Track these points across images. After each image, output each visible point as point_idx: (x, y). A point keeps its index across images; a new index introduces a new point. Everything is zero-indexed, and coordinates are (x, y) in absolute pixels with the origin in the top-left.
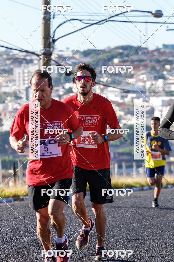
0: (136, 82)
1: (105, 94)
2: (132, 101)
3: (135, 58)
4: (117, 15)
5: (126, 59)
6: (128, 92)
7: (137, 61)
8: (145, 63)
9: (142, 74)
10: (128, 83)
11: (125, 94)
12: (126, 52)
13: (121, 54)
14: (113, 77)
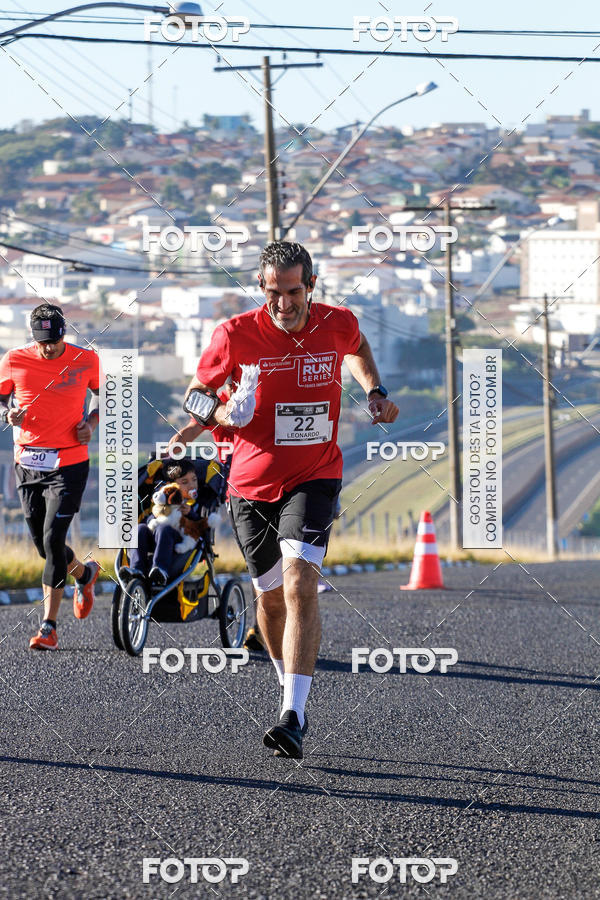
0: (116, 238)
1: (16, 274)
2: (104, 299)
3: (114, 158)
4: (52, 18)
5: (83, 160)
6: (90, 269)
7: (118, 169)
8: (145, 175)
9: (136, 213)
10: (89, 242)
11: (80, 277)
12: (82, 140)
13: (67, 146)
14: (41, 220)
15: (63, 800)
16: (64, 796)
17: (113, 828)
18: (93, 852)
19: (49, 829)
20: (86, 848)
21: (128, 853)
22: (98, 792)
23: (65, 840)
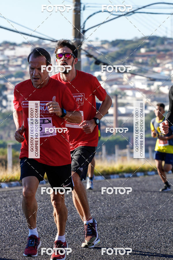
0: (162, 71)
1: (133, 82)
2: (158, 89)
3: (161, 47)
4: (144, 7)
5: (152, 48)
6: (154, 80)
7: (163, 51)
8: (170, 52)
9: (168, 63)
10: (154, 72)
11: (151, 82)
12: (152, 42)
13: (148, 45)
14: (140, 66)
15: (149, 234)
16: (149, 233)
17: (164, 243)
18: (158, 250)
19: (145, 243)
20: (156, 248)
21: (168, 250)
22: (159, 232)
23: (150, 246)
